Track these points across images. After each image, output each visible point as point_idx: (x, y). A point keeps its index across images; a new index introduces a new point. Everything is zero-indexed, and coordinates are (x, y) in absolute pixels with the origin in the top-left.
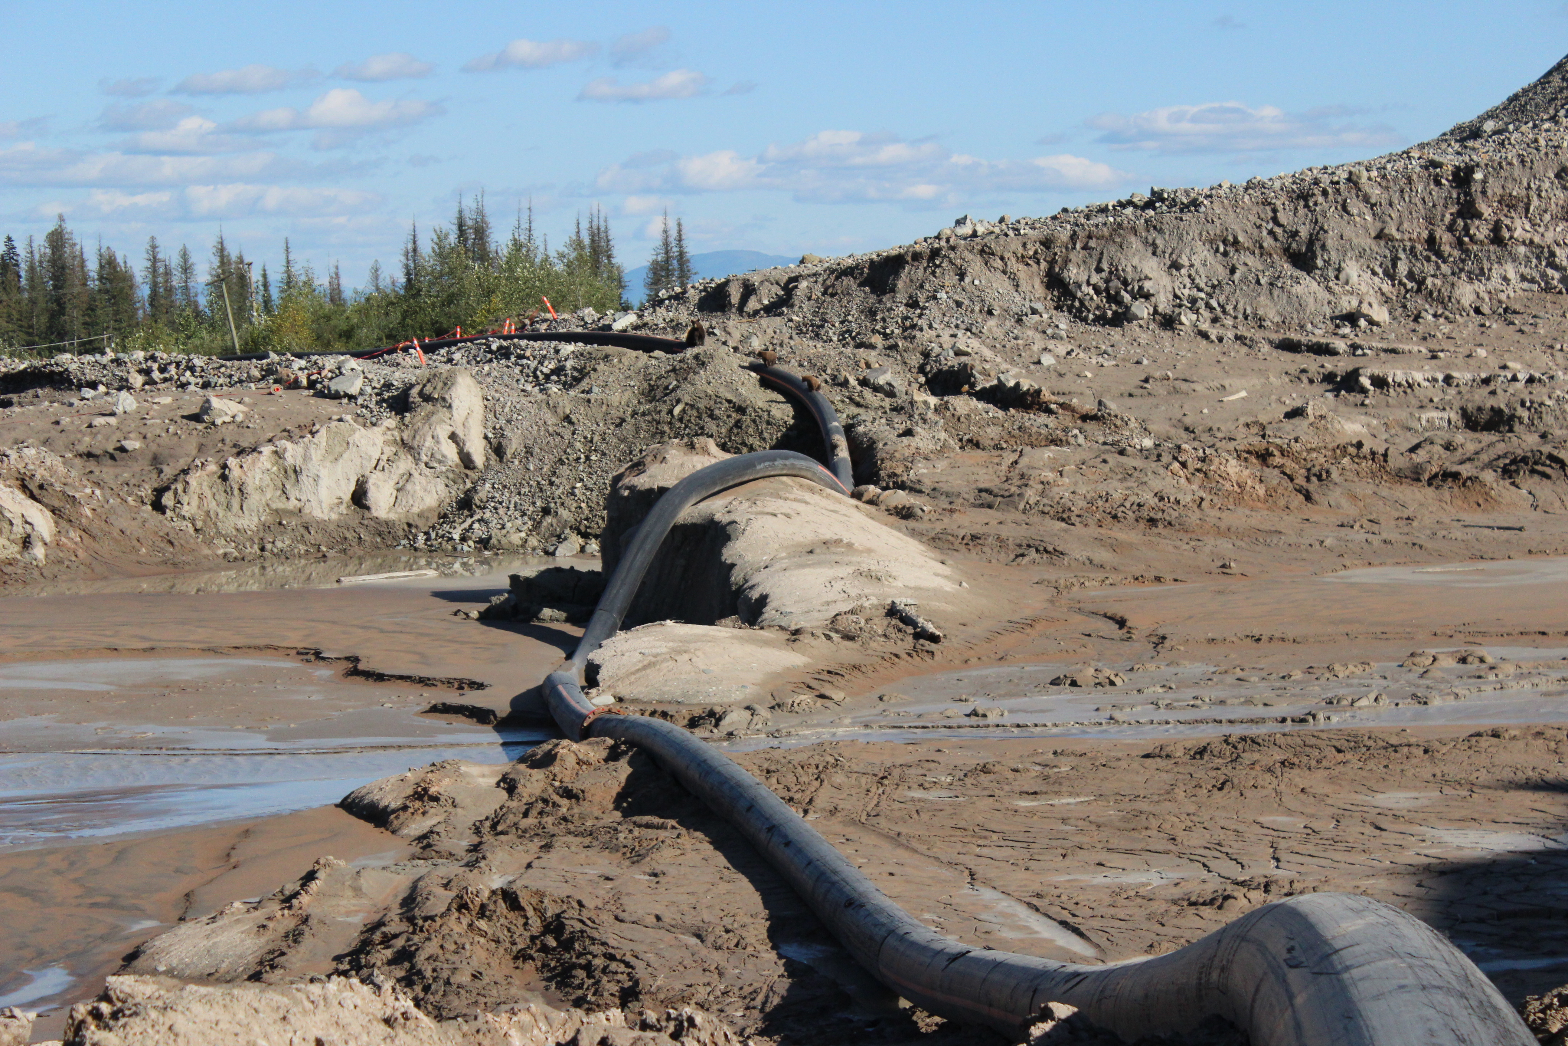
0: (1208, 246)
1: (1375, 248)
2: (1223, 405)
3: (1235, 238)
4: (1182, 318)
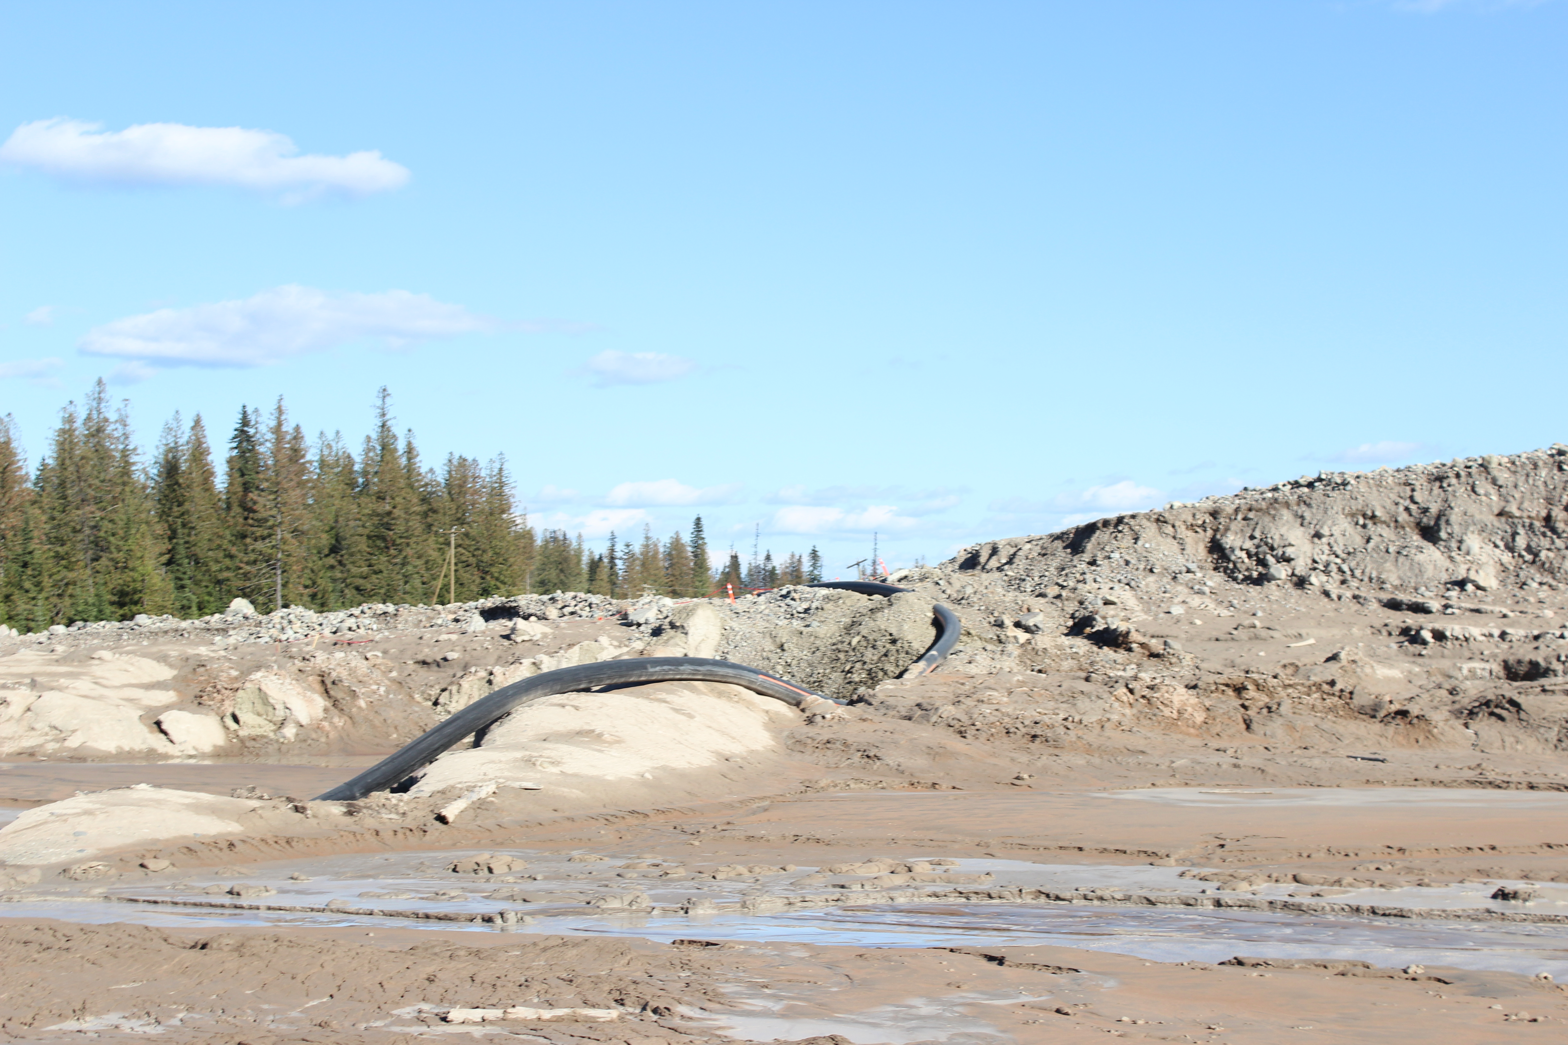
0: (1349, 519)
1: (1496, 524)
2: (1288, 650)
3: (1373, 512)
4: (1313, 579)
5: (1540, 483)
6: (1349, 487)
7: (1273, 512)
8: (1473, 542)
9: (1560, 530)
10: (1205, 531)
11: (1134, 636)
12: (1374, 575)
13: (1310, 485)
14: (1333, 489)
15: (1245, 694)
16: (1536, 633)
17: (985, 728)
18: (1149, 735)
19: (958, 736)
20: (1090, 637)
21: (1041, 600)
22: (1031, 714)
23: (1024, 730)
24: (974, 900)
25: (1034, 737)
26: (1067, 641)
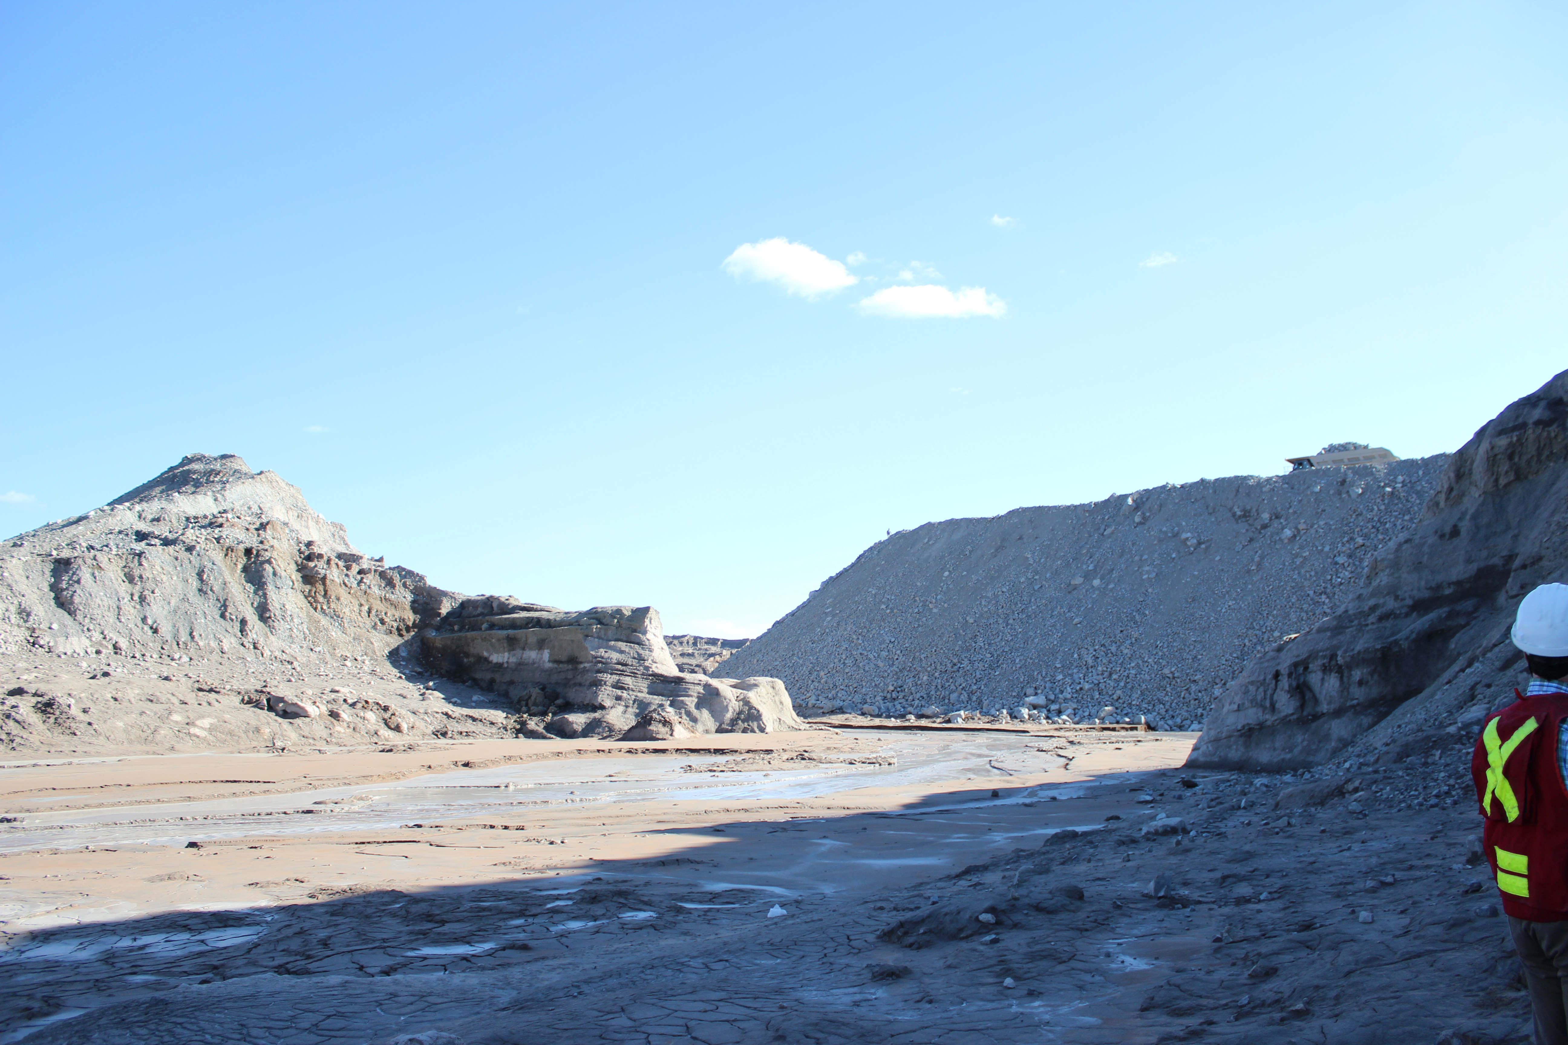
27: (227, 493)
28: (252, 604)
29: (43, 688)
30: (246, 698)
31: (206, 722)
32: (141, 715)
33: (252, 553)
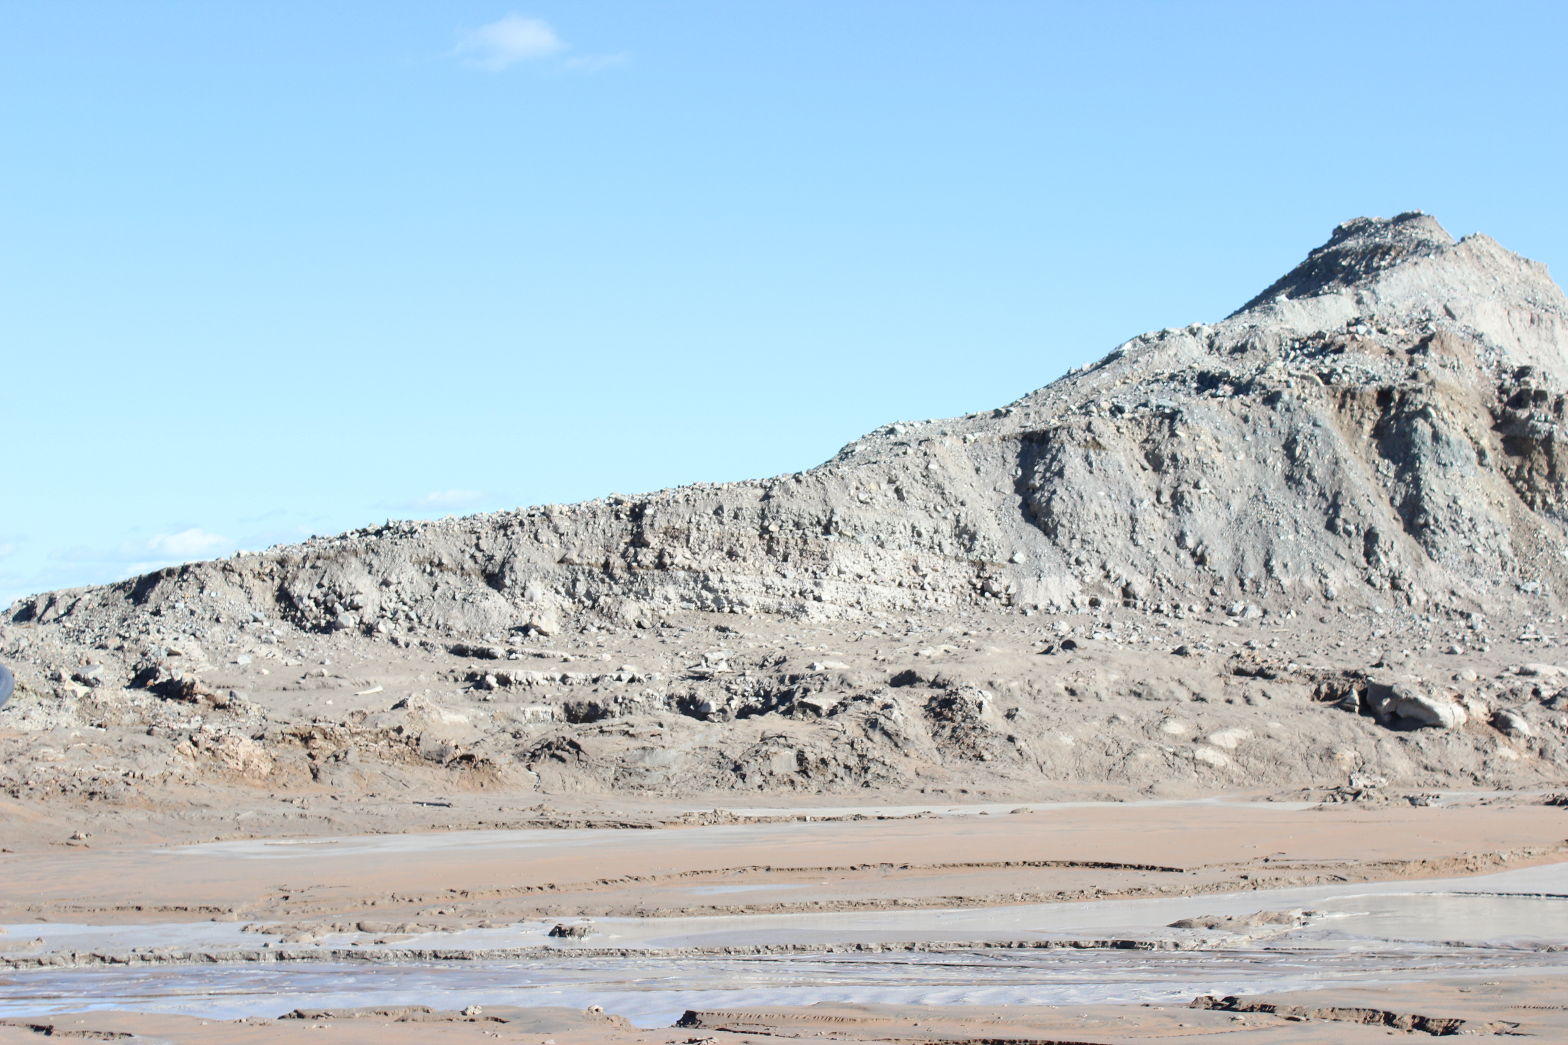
0: (417, 567)
1: (558, 571)
2: (356, 698)
3: (440, 560)
4: (381, 627)
5: (599, 532)
6: (416, 536)
7: (341, 560)
8: (536, 588)
9: (617, 577)
10: (273, 579)
11: (199, 687)
12: (440, 622)
13: (379, 533)
14: (401, 537)
15: (311, 743)
16: (595, 676)
17: (40, 787)
18: (214, 787)
19: (10, 796)
20: (152, 689)
21: (102, 652)
22: (88, 770)
23: (81, 788)
24: (23, 968)
25: (92, 794)
26: (129, 694)
27: (1381, 288)
28: (1392, 500)
29: (947, 671)
30: (1324, 689)
31: (1230, 738)
32: (1110, 722)
33: (1391, 399)
